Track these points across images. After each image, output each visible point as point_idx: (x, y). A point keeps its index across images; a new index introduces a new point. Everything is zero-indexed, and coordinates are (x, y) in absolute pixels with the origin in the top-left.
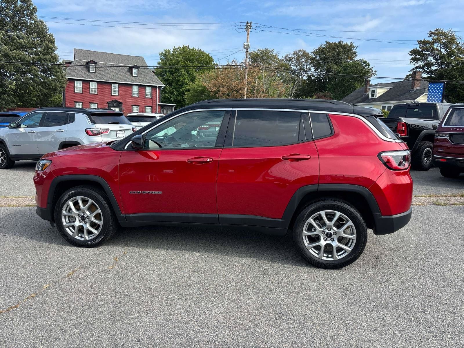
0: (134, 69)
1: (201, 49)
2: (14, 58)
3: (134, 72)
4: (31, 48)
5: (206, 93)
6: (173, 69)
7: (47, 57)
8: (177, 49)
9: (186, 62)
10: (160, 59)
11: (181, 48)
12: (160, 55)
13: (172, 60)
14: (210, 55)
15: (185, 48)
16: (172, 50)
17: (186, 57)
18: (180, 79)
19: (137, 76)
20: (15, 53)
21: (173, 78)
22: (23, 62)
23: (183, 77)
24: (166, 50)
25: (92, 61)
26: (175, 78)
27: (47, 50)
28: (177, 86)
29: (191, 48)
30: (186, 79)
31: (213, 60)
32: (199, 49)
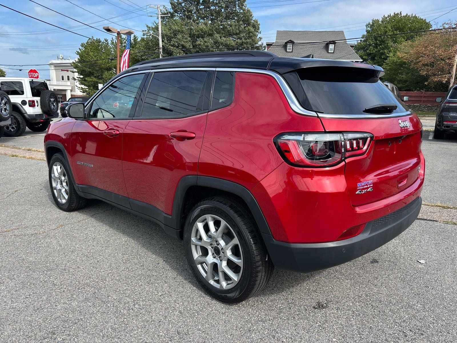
0: (330, 45)
1: (415, 15)
2: (222, 44)
3: (330, 48)
4: (237, 34)
5: (407, 65)
6: (378, 42)
7: (248, 41)
8: (387, 18)
9: (395, 32)
10: (366, 31)
11: (392, 16)
12: (366, 26)
13: (378, 32)
14: (427, 21)
15: (396, 15)
16: (381, 20)
17: (396, 25)
18: (385, 52)
19: (333, 52)
20: (223, 39)
21: (376, 51)
22: (229, 47)
23: (388, 49)
24: (374, 20)
25: (290, 40)
26: (379, 51)
27: (249, 34)
28: (380, 60)
29: (403, 14)
30: (392, 51)
31: (431, 26)
32: (414, 15)
